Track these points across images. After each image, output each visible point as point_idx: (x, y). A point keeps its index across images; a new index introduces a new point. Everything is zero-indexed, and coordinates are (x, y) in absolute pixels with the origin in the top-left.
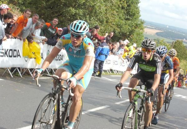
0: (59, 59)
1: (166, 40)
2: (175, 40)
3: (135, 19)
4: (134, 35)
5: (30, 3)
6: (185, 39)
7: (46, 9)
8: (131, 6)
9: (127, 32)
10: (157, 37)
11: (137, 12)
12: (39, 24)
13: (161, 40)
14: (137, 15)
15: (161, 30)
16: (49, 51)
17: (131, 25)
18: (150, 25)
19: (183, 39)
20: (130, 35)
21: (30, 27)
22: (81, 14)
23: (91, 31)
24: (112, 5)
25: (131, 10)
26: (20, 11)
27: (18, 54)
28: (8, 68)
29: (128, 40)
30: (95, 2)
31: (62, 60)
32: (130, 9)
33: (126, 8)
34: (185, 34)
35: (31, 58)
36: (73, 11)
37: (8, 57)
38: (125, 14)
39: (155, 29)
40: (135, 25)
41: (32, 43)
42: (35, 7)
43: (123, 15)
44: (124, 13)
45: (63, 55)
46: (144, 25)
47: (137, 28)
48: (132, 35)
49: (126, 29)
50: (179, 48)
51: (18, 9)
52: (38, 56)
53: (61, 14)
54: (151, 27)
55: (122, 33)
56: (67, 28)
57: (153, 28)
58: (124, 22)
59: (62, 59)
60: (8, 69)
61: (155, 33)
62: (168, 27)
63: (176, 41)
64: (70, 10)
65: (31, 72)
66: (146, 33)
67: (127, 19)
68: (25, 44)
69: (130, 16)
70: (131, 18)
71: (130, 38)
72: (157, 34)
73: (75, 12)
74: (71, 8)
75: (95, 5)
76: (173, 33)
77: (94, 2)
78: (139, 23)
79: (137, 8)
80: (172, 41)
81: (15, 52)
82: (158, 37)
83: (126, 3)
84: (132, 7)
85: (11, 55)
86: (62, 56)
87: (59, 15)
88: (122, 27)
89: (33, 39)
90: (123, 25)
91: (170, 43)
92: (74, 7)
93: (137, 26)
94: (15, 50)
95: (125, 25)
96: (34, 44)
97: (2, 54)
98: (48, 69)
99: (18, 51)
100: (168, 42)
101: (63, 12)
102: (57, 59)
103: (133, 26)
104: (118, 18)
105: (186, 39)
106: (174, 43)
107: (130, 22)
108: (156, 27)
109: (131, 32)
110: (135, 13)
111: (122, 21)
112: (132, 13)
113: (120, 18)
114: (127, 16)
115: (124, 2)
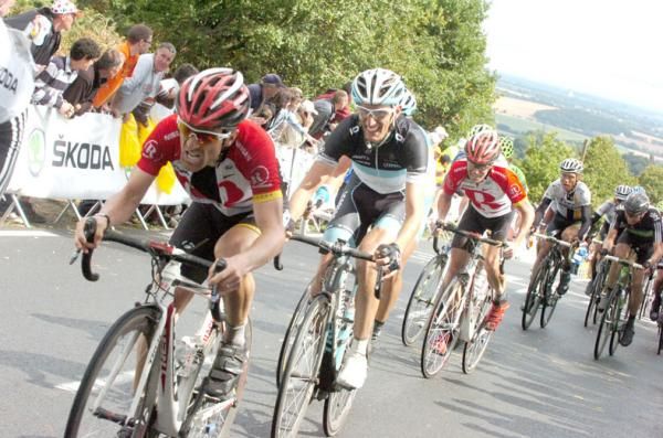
1: (564, 135)
2: (591, 136)
3: (470, 66)
4: (463, 114)
5: (148, 9)
6: (622, 135)
8: (460, 27)
10: (536, 126)
11: (476, 46)
13: (549, 132)
14: (476, 54)
15: (552, 105)
17: (456, 85)
18: (516, 87)
19: (618, 134)
20: (453, 114)
21: (144, 80)
24: (401, 19)
25: (458, 40)
26: (117, 30)
27: (107, 160)
28: (74, 201)
29: (446, 128)
32: (455, 36)
33: (441, 32)
34: (623, 118)
36: (277, 35)
37: (74, 166)
38: (440, 50)
39: (533, 100)
40: (469, 85)
42: (162, 21)
43: (433, 54)
44: (436, 46)
46: (497, 87)
47: (475, 94)
48: (457, 115)
49: (441, 95)
50: (604, 160)
51: (110, 23)
53: (242, 45)
54: (520, 95)
55: (428, 106)
57: (526, 96)
58: (434, 74)
60: (73, 205)
61: (532, 112)
62: (571, 95)
63: (595, 140)
64: (269, 34)
65: (143, 215)
66: (505, 112)
67: (446, 66)
68: (127, 129)
69: (454, 57)
70: (457, 64)
71: (452, 124)
72: (538, 115)
73: (284, 40)
76: (587, 113)
78: (482, 79)
79: (477, 35)
80: (582, 138)
81: (96, 152)
82: (541, 124)
83: (445, 14)
84: (462, 30)
85: (83, 161)
88: (429, 89)
90: (431, 83)
91: (578, 144)
92: (281, 23)
93: (474, 88)
94: (97, 148)
95: (438, 82)
97: (59, 159)
99: (107, 149)
100: (568, 142)
101: (249, 38)
103: (463, 87)
104: (417, 62)
105: (625, 134)
106: (588, 144)
107: (452, 74)
108: (534, 93)
109: (457, 106)
110: (472, 49)
111: (427, 71)
112: (459, 46)
113: (423, 61)
114: (445, 56)
115: (436, 12)
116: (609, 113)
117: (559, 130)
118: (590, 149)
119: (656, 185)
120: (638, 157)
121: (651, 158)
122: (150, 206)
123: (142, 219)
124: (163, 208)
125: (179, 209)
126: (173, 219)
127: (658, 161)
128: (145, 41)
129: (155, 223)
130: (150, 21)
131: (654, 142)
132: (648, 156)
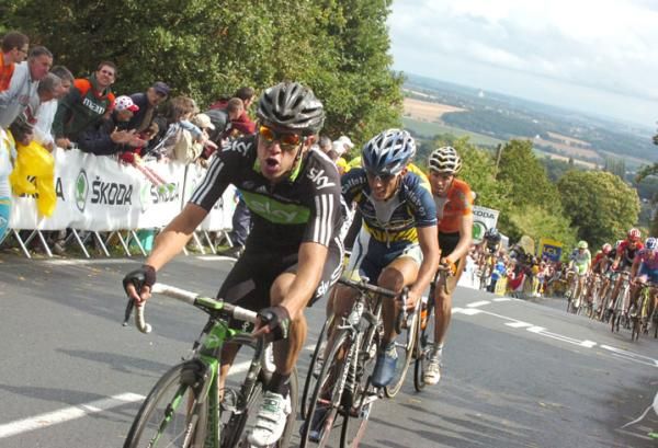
0: (120, 198)
1: (475, 139)
2: (504, 139)
3: (374, 67)
4: (368, 120)
6: (538, 137)
7: (75, 30)
8: (361, 24)
9: (346, 111)
10: (444, 129)
11: (380, 44)
12: (56, 85)
13: (460, 137)
14: (379, 54)
15: (460, 106)
16: (83, 171)
17: (359, 89)
18: (421, 88)
19: (533, 136)
20: (355, 120)
21: (20, 90)
22: (193, 49)
23: (226, 105)
24: (298, 19)
25: (359, 39)
29: (349, 136)
30: (240, 10)
31: (128, 203)
32: (356, 35)
33: (341, 31)
34: (538, 119)
35: (23, 195)
36: (167, 38)
38: (340, 50)
39: (440, 102)
40: (372, 88)
41: (27, 144)
42: (37, 26)
43: (332, 55)
44: (336, 47)
45: (131, 187)
46: (403, 89)
47: (380, 98)
48: (361, 122)
49: (344, 99)
50: (519, 165)
52: (46, 188)
53: (125, 50)
54: (426, 96)
55: (328, 113)
56: (146, 96)
57: (432, 97)
58: (335, 77)
59: (128, 200)
61: (440, 115)
62: (481, 95)
63: (509, 143)
64: (157, 36)
65: (24, 241)
66: (409, 115)
67: (347, 69)
69: (355, 58)
70: (359, 65)
71: (355, 131)
72: (446, 118)
73: (172, 43)
74: (160, 30)
75: (239, 18)
76: (498, 114)
77: (235, 11)
78: (387, 81)
79: (380, 32)
80: (495, 142)
82: (449, 128)
83: (345, 14)
84: (364, 27)
86: (128, 188)
87: (118, 54)
88: (330, 94)
89: (30, 133)
90: (332, 87)
91: (489, 148)
92: (168, 26)
93: (378, 91)
96: (34, 148)
98: (82, 233)
100: (481, 146)
101: (134, 42)
102: (111, 198)
103: (366, 91)
104: (315, 65)
105: (541, 136)
106: (502, 148)
107: (355, 77)
108: (441, 93)
109: (361, 111)
110: (375, 48)
111: (328, 74)
112: (362, 46)
113: (322, 64)
114: (347, 57)
115: (336, 10)
116: (523, 114)
117: (472, 134)
118: (505, 153)
119: (577, 191)
120: (555, 161)
121: (571, 161)
122: (32, 231)
123: (23, 245)
124: (45, 233)
125: (63, 234)
126: (57, 245)
127: (577, 165)
128: (19, 49)
129: (38, 249)
130: (26, 27)
131: (573, 145)
132: (567, 160)
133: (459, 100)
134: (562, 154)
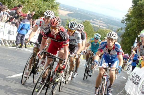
6: (91, 20)
15: (72, 12)
17: (48, 6)
18: (62, 7)
34: (92, 15)
39: (67, 10)
49: (44, 9)
50: (87, 27)
54: (63, 9)
55: (40, 12)
57: (65, 9)
58: (42, 3)
61: (67, 14)
62: (77, 9)
67: (45, 1)
72: (68, 14)
76: (82, 14)
82: (69, 17)
90: (41, 5)
95: (43, 5)
103: (50, 7)
105: (92, 20)
106: (83, 22)
107: (47, 3)
111: (40, 2)
116: (88, 14)
117: (75, 19)
127: (101, 28)
131: (100, 22)
132: (98, 26)
133: (72, 10)
134: (97, 25)
